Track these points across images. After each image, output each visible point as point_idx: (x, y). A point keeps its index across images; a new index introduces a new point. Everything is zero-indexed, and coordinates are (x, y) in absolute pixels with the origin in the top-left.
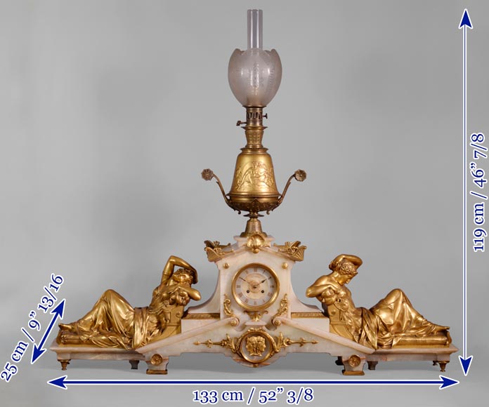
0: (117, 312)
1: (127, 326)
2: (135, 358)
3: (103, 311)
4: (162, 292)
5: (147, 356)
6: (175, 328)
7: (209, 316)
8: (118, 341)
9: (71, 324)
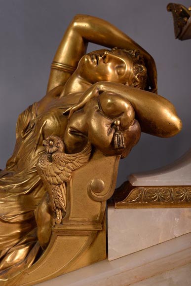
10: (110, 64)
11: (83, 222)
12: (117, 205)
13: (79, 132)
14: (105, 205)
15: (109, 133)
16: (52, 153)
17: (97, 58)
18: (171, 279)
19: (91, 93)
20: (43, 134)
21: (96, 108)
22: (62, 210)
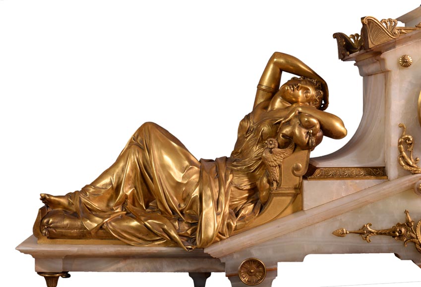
0: (164, 167)
1: (185, 198)
2: (201, 266)
3: (134, 168)
4: (261, 122)
5: (229, 263)
6: (289, 199)
7: (362, 173)
8: (165, 231)
9: (70, 195)
10: (300, 91)
11: (289, 188)
12: (309, 178)
13: (287, 136)
14: (301, 179)
15: (306, 138)
16: (272, 149)
17: (293, 87)
18: (341, 219)
19: (294, 113)
20: (262, 136)
21: (298, 123)
22: (276, 181)
